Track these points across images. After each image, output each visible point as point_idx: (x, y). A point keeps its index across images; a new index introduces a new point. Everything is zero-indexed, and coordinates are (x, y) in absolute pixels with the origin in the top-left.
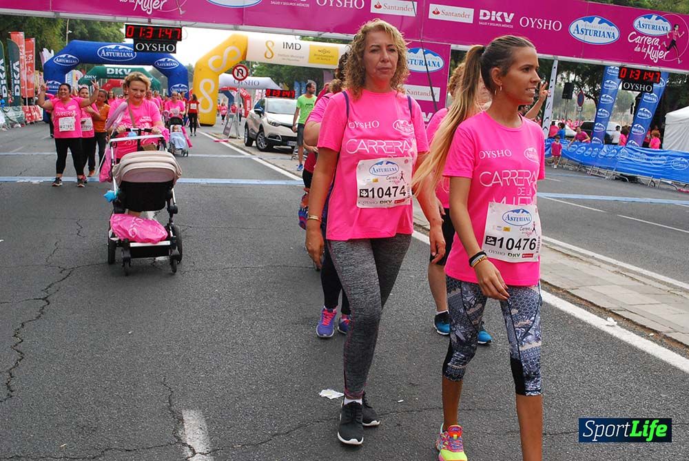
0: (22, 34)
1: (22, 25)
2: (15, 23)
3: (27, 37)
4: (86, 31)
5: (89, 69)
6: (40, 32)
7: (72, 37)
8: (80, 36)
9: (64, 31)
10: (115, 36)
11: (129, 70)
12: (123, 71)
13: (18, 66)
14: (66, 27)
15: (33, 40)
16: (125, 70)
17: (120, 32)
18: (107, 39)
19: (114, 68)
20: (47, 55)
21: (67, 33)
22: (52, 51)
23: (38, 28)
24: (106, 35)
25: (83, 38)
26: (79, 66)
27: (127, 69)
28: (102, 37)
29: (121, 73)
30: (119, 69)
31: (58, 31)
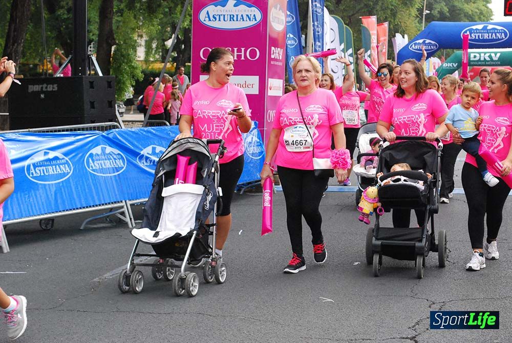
0: (374, 19)
1: (374, 8)
2: (366, 6)
3: (380, 22)
4: (446, 9)
5: (448, 56)
6: (394, 15)
7: (430, 18)
8: (438, 16)
9: (420, 11)
10: (481, 13)
11: (498, 55)
12: (490, 57)
13: (369, 56)
14: (423, 7)
15: (386, 24)
16: (493, 55)
17: (487, 8)
18: (471, 18)
19: (480, 53)
20: (401, 42)
21: (424, 13)
22: (406, 36)
23: (392, 10)
24: (470, 13)
25: (443, 18)
26: (439, 53)
27: (496, 54)
28: (465, 16)
29: (488, 59)
30: (485, 53)
31: (414, 12)
